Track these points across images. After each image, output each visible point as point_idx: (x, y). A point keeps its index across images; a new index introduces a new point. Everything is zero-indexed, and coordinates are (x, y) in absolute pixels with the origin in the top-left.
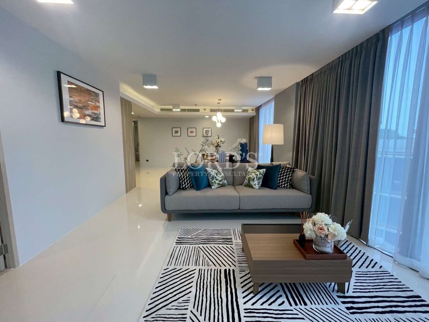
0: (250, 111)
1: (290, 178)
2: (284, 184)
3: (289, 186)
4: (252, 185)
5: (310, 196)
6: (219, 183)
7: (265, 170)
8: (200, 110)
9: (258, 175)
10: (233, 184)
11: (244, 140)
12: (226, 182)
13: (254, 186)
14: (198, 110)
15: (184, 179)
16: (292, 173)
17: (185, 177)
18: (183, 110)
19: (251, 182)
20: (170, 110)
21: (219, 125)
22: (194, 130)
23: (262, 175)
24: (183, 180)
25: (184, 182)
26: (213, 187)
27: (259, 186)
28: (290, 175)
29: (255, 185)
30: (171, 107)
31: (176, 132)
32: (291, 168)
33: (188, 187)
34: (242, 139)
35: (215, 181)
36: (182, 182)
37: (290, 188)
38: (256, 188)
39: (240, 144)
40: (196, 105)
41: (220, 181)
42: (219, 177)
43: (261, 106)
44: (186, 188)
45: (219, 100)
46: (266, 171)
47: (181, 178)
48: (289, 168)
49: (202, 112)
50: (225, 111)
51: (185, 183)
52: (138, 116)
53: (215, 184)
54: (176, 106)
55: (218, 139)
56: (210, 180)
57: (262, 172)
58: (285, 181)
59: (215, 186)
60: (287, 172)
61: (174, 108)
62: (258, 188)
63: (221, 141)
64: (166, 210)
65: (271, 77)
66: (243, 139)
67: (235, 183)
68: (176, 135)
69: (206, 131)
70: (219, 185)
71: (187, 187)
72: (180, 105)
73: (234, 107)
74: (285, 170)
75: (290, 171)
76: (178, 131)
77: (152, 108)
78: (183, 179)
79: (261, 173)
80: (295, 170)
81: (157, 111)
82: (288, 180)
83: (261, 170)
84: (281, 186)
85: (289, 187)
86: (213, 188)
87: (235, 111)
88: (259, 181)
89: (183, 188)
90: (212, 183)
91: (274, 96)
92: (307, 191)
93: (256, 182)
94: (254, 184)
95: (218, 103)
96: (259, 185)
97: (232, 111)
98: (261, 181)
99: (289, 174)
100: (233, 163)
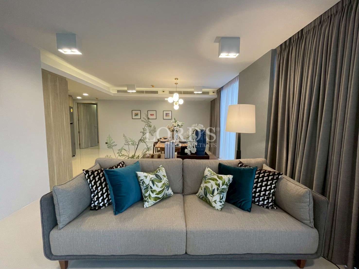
0: (211, 94)
1: (272, 191)
2: (263, 200)
3: (271, 204)
4: (210, 202)
5: (315, 231)
6: (156, 197)
7: (231, 177)
8: (158, 92)
9: (221, 185)
10: (183, 192)
11: (201, 127)
12: (170, 191)
13: (214, 204)
14: (156, 92)
15: (97, 191)
16: (275, 182)
17: (99, 188)
18: (138, 92)
19: (209, 196)
20: (125, 92)
21: (176, 107)
22: (154, 113)
23: (227, 185)
24: (95, 193)
25: (97, 196)
26: (146, 205)
27: (221, 204)
28: (273, 186)
29: (215, 202)
30: (125, 89)
31: (136, 115)
32: (274, 174)
33: (104, 205)
34: (198, 125)
35: (149, 195)
36: (94, 196)
37: (272, 208)
38: (217, 208)
39: (195, 131)
40: (153, 86)
41: (160, 192)
42: (158, 187)
43: (222, 88)
44: (100, 207)
45: (175, 79)
46: (233, 179)
47: (92, 190)
48: (271, 174)
49: (160, 94)
50: (185, 93)
51: (98, 198)
52: (96, 98)
53: (149, 200)
54: (131, 87)
55: (175, 122)
56: (143, 191)
57: (226, 181)
58: (264, 195)
59: (150, 203)
60: (267, 180)
61: (128, 89)
62: (220, 207)
63: (178, 125)
64: (52, 255)
65: (239, 38)
66: (200, 125)
67: (185, 190)
68: (136, 117)
69: (166, 113)
70: (156, 200)
71: (101, 205)
72: (135, 87)
73: (193, 89)
74: (263, 177)
75: (273, 179)
76: (138, 113)
77: (108, 90)
78: (95, 191)
79: (224, 182)
80: (280, 177)
81: (113, 93)
82: (269, 194)
83: (225, 176)
84: (257, 203)
85: (271, 206)
86: (145, 207)
87: (195, 92)
88: (222, 195)
89: (95, 206)
90: (146, 197)
91: (238, 74)
92: (308, 222)
93: (217, 197)
94: (213, 201)
95: (175, 84)
96: (221, 202)
97: (192, 93)
98: (225, 194)
99: (271, 184)
100: (185, 160)
